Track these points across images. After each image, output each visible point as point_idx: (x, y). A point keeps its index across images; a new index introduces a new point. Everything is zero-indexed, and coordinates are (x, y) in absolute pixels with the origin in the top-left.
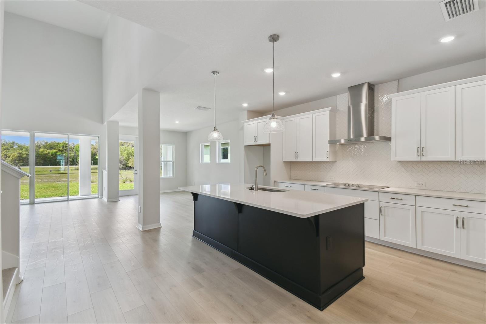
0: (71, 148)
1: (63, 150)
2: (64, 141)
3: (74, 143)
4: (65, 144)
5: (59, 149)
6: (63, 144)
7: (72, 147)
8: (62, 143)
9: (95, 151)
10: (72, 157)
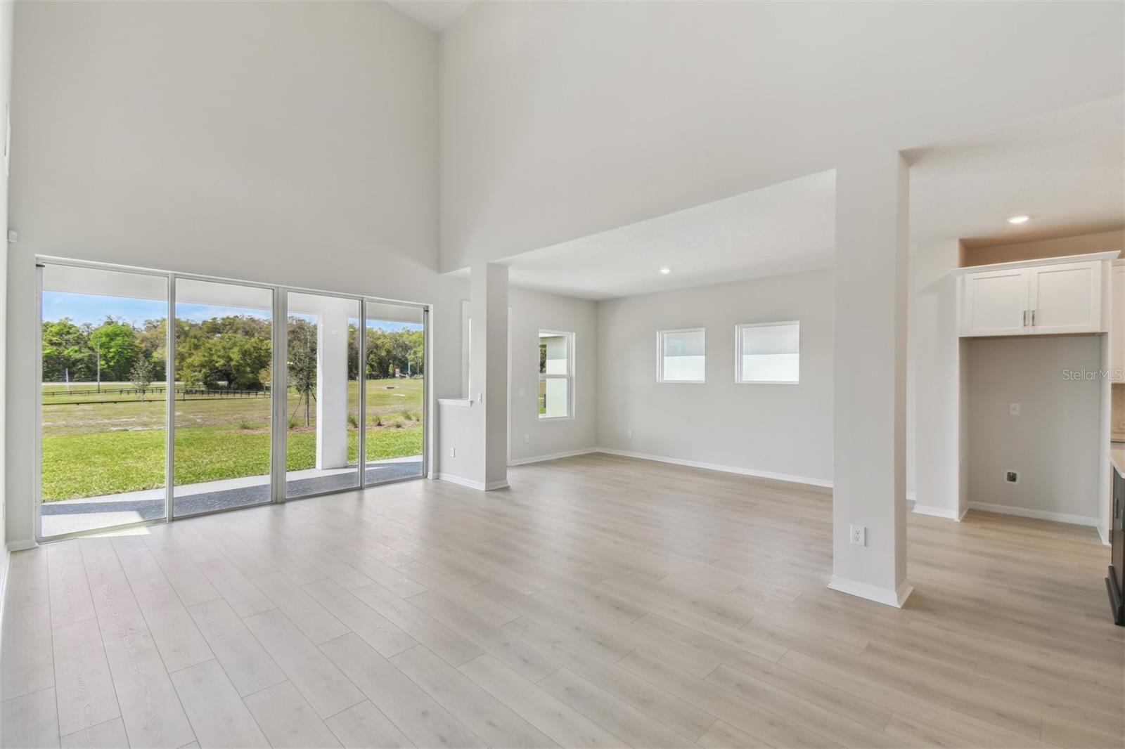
0: (81, 337)
1: (60, 341)
2: (63, 318)
3: (91, 324)
4: (65, 326)
5: (51, 340)
6: (62, 327)
7: (85, 334)
8: (59, 324)
9: (146, 346)
10: (86, 359)
